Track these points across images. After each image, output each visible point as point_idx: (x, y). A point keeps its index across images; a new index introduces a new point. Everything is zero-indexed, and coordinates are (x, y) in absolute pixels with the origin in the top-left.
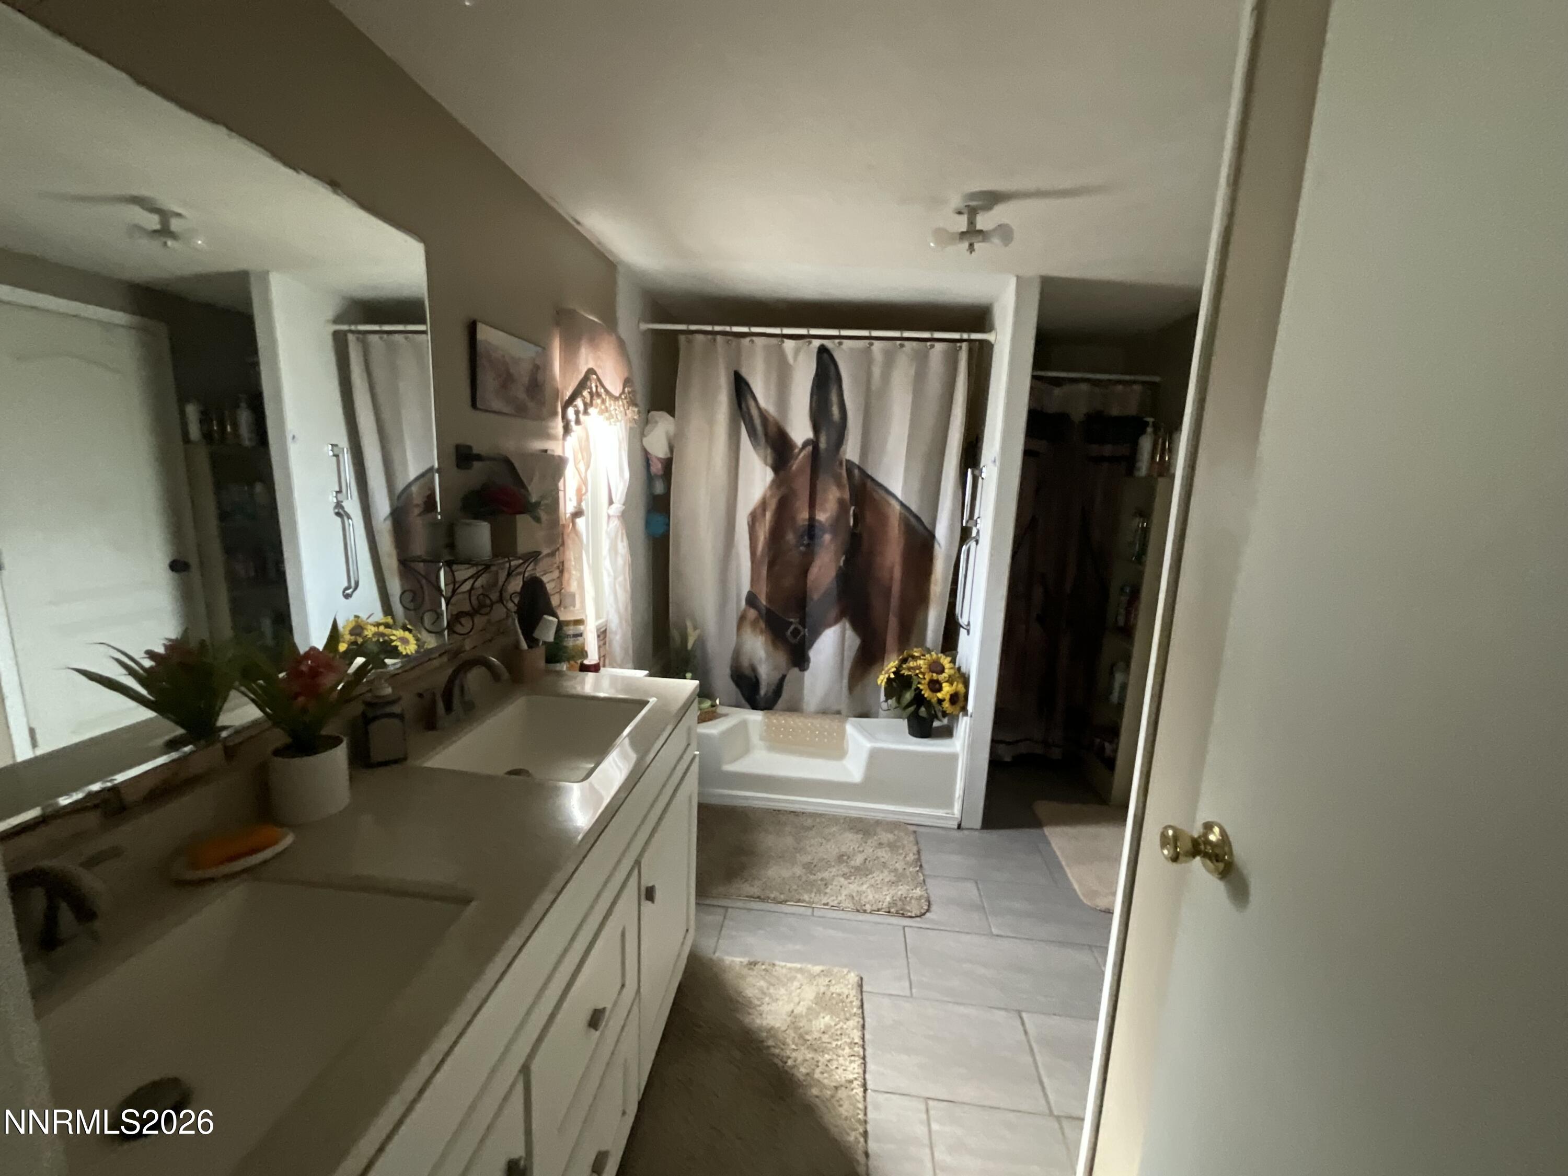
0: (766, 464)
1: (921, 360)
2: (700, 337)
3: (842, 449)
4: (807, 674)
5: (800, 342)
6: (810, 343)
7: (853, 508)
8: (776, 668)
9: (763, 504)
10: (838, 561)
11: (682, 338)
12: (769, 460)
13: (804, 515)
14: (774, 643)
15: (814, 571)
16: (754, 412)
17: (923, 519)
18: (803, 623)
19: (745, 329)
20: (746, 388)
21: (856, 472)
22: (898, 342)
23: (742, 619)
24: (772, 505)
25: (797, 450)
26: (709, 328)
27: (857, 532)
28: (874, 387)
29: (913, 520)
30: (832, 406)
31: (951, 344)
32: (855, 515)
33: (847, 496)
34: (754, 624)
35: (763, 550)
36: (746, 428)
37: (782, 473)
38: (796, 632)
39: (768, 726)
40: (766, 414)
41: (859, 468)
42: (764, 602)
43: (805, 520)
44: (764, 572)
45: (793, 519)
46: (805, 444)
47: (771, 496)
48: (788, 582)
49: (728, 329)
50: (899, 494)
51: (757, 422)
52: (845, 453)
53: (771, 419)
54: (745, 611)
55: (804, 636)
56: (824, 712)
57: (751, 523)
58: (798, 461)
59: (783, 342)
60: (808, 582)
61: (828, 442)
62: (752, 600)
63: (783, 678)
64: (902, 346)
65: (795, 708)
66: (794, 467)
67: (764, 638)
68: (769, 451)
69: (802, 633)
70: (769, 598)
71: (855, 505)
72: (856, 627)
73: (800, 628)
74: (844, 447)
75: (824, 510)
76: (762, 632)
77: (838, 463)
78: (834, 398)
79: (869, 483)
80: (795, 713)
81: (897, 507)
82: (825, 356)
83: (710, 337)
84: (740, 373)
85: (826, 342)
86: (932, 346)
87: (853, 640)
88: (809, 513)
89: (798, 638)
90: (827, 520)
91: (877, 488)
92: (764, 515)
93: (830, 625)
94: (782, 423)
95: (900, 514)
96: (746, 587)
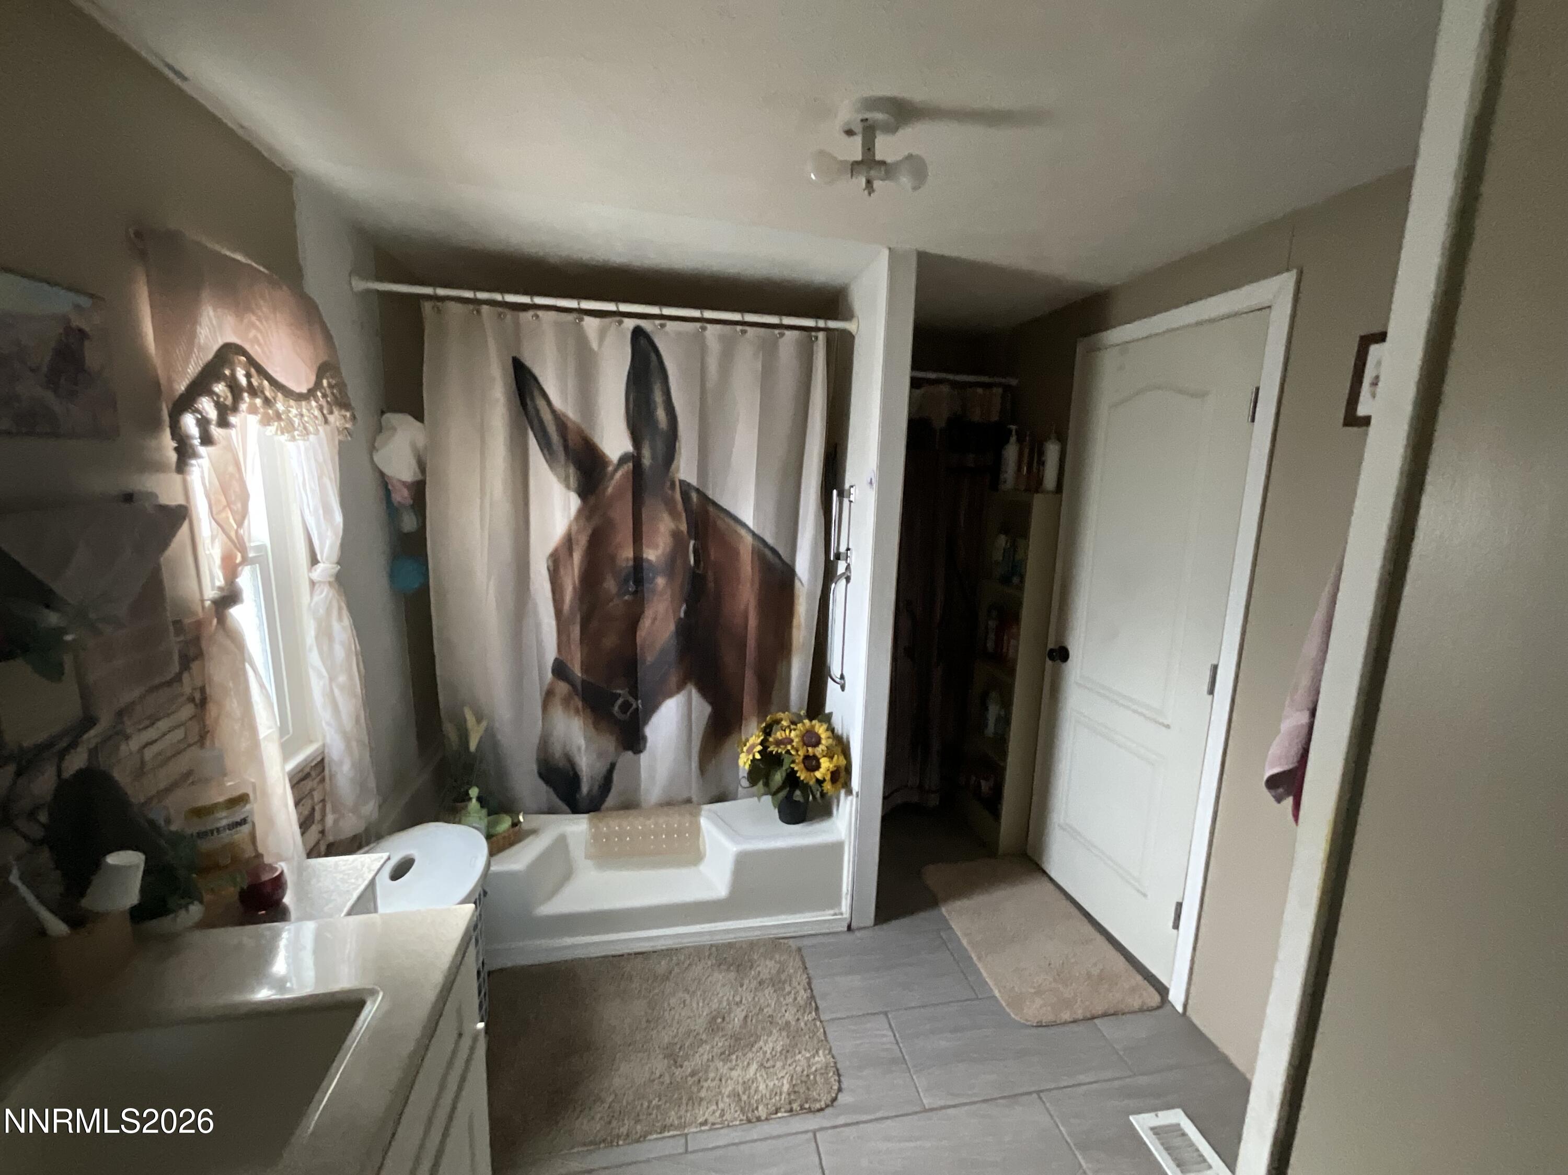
0: (568, 487)
1: (769, 351)
2: (454, 307)
3: (673, 466)
4: (644, 757)
5: (607, 320)
6: (620, 323)
7: (692, 543)
8: (600, 755)
9: (569, 542)
10: (676, 611)
11: (427, 306)
12: (572, 480)
13: (627, 553)
14: (596, 724)
15: (646, 623)
16: (547, 417)
17: (781, 552)
18: (634, 693)
19: (525, 299)
20: (532, 382)
21: (694, 496)
22: (739, 328)
23: (549, 695)
24: (582, 541)
25: (610, 469)
26: (468, 294)
27: (699, 572)
28: (710, 385)
29: (768, 553)
30: (655, 409)
31: (804, 333)
32: (696, 552)
33: (684, 527)
34: (566, 702)
35: (571, 602)
36: (536, 436)
37: (592, 500)
38: (626, 706)
39: (596, 837)
40: (564, 419)
41: (698, 490)
42: (580, 675)
43: (627, 559)
44: (576, 631)
45: (613, 558)
46: (623, 460)
47: (578, 532)
48: (610, 641)
49: (498, 297)
50: (750, 522)
51: (552, 429)
52: (678, 470)
53: (569, 425)
54: (552, 684)
55: (637, 709)
56: (668, 804)
57: (551, 569)
58: (613, 482)
59: (581, 320)
60: (639, 640)
61: (654, 457)
62: (560, 670)
63: (612, 766)
64: (744, 332)
65: (630, 805)
66: (610, 490)
67: (582, 722)
68: (572, 470)
69: (634, 706)
70: (585, 667)
71: (695, 540)
72: (705, 691)
73: (631, 699)
74: (675, 462)
75: (656, 547)
76: (577, 711)
77: (668, 484)
78: (658, 397)
79: (711, 509)
80: (631, 812)
81: (749, 539)
82: (643, 341)
83: (471, 307)
84: (523, 360)
85: (643, 323)
86: (782, 335)
87: (702, 709)
88: (634, 551)
89: (628, 713)
90: (657, 557)
91: (722, 515)
92: (571, 555)
93: (670, 695)
94: (588, 432)
95: (753, 547)
96: (551, 653)
